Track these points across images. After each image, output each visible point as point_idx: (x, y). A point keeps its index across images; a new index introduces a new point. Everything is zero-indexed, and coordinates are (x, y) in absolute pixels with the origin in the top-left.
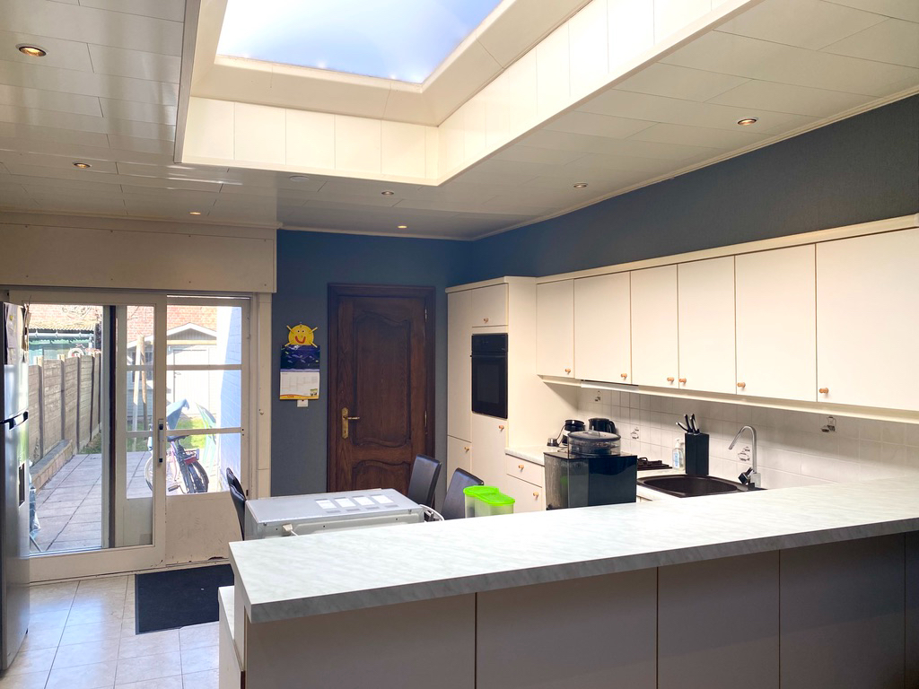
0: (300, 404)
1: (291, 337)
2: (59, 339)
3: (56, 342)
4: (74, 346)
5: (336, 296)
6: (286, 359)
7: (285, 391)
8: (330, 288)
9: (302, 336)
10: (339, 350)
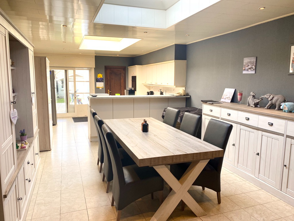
0: (100, 89)
5: (106, 68)
6: (97, 80)
7: (97, 86)
9: (100, 76)
10: (107, 78)
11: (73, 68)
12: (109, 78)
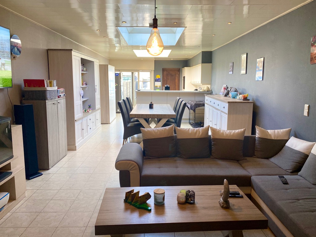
0: (158, 87)
1: (157, 77)
2: (126, 78)
3: (125, 78)
4: (129, 79)
5: (164, 70)
6: (156, 80)
7: (156, 85)
8: (163, 69)
9: (158, 77)
10: (164, 79)
11: (138, 71)
12: (165, 78)
